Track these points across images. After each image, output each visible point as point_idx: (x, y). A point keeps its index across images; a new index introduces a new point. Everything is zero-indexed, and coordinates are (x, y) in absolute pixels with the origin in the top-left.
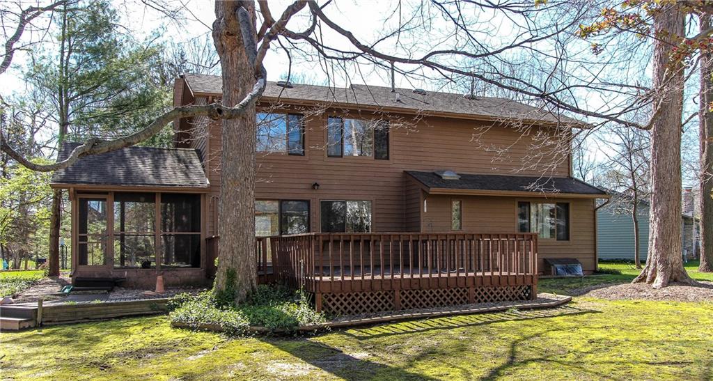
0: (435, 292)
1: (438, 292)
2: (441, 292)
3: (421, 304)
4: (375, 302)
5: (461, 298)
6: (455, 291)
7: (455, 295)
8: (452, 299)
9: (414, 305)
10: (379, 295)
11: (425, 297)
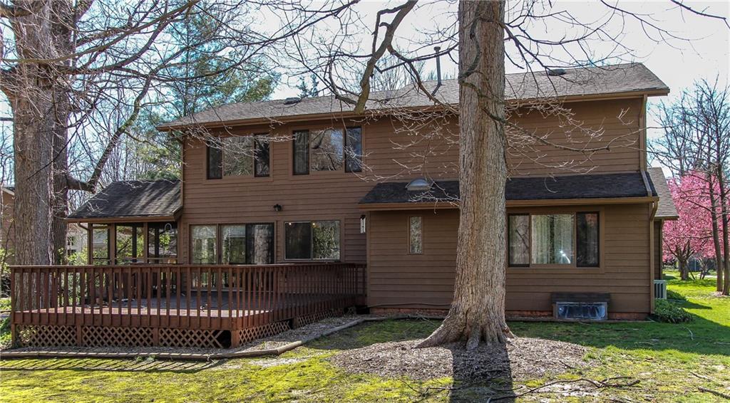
0: (116, 331)
1: (120, 331)
2: (123, 331)
3: (102, 343)
4: (60, 337)
5: (145, 340)
6: (138, 332)
7: (138, 336)
8: (134, 340)
9: (96, 343)
10: (63, 329)
11: (106, 335)
